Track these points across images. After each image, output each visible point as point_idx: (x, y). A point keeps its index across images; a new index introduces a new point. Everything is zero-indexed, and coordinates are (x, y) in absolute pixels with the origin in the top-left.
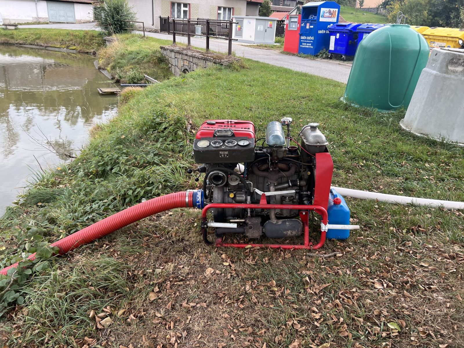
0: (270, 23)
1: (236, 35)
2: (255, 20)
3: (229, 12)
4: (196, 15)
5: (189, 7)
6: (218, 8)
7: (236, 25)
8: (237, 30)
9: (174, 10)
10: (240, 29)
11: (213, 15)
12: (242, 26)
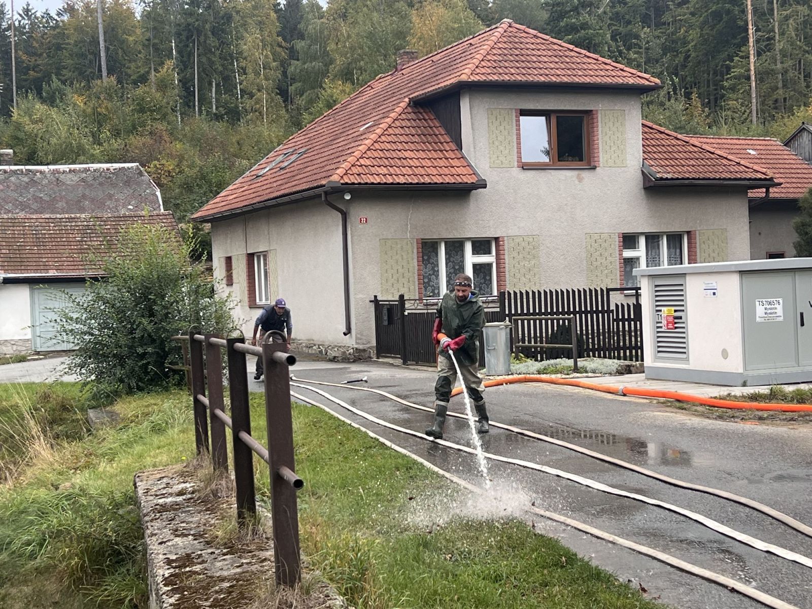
2: (736, 278)
3: (673, 250)
4: (527, 276)
5: (497, 250)
6: (624, 241)
7: (657, 306)
8: (661, 327)
9: (436, 269)
10: (676, 321)
11: (602, 268)
12: (683, 311)
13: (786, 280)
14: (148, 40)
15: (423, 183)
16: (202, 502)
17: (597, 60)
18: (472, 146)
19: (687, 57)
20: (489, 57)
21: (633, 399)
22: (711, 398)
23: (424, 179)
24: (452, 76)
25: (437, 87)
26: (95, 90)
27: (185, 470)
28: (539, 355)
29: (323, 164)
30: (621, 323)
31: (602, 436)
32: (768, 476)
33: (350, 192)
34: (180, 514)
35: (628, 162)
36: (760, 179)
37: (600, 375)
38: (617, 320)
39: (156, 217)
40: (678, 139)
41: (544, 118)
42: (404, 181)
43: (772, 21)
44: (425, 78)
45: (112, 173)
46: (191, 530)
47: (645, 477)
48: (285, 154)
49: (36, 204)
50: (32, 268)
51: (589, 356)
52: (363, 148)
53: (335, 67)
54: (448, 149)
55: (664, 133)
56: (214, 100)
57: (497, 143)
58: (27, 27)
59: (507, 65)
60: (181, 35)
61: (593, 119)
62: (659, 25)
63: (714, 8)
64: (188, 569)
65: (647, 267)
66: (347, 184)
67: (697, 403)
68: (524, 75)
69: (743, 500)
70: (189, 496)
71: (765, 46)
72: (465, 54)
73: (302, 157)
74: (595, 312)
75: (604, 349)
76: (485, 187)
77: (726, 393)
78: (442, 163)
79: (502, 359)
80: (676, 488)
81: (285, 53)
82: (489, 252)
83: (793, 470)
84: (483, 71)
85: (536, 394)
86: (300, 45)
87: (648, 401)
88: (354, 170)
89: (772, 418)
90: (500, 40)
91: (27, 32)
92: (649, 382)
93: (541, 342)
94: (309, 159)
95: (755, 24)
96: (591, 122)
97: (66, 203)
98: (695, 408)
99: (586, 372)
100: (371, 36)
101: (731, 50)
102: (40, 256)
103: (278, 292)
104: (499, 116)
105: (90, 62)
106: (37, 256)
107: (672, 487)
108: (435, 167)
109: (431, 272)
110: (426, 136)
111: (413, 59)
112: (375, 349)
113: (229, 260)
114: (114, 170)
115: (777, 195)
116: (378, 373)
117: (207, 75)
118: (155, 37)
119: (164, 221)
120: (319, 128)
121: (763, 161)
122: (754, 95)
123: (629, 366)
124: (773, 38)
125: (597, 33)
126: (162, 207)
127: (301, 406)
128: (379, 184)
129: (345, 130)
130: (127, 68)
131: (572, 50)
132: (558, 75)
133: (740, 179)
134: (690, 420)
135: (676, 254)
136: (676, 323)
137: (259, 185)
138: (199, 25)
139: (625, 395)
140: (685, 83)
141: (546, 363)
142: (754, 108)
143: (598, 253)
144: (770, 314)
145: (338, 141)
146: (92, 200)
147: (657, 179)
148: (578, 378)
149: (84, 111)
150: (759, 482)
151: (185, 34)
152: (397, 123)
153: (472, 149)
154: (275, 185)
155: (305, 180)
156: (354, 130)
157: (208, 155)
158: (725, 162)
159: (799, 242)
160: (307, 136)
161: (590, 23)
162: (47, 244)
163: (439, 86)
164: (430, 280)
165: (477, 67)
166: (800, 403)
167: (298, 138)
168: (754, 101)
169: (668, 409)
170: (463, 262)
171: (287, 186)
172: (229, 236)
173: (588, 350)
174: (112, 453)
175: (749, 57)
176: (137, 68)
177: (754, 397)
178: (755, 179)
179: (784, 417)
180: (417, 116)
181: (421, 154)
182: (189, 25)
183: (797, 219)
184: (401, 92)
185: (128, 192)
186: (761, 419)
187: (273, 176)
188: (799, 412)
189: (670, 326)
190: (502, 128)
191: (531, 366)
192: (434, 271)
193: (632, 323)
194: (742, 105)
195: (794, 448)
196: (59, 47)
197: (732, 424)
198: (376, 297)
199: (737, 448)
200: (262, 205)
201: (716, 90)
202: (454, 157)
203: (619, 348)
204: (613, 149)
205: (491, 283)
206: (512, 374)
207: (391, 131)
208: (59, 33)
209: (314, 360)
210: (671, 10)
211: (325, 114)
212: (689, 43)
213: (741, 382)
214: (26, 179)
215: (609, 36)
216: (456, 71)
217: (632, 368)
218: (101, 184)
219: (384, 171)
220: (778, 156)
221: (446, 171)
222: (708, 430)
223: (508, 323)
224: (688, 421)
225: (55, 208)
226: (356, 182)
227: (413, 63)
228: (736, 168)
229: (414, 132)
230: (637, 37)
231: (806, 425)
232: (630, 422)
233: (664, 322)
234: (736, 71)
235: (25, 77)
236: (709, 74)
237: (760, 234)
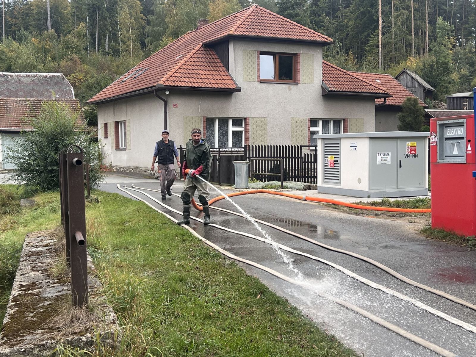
0: (409, 144)
1: (326, 178)
2: (367, 141)
3: (336, 128)
4: (260, 139)
5: (245, 125)
6: (311, 122)
7: (325, 155)
8: (327, 166)
9: (213, 133)
10: (335, 163)
11: (299, 136)
12: (339, 157)
13: (393, 143)
14: (74, 13)
15: (208, 88)
16: (55, 251)
17: (301, 27)
18: (234, 69)
19: (347, 34)
20: (245, 23)
21: (310, 203)
22: (351, 203)
23: (208, 85)
24: (225, 32)
25: (217, 37)
26: (43, 36)
27: (54, 232)
28: (264, 179)
29: (156, 75)
30: (307, 164)
31: (292, 221)
32: (380, 245)
33: (169, 90)
34: (40, 258)
35: (315, 81)
36: (382, 93)
37: (294, 190)
38: (305, 162)
39: (70, 102)
40: (341, 71)
41: (272, 56)
42: (197, 86)
43: (391, 17)
44: (211, 33)
45: (49, 78)
46: (42, 267)
47: (312, 244)
48: (137, 70)
49: (8, 93)
50: (3, 125)
51: (289, 180)
52: (177, 67)
53: (169, 30)
54: (222, 70)
55: (334, 67)
56: (107, 45)
57: (247, 68)
58: (12, 3)
59: (254, 27)
60: (90, 10)
61: (297, 58)
62: (334, 17)
63: (362, 10)
64: (30, 292)
65: (322, 134)
66: (167, 86)
67: (343, 205)
68: (262, 33)
69: (365, 259)
70: (50, 247)
71: (387, 29)
72: (233, 21)
73: (146, 72)
74: (294, 158)
75: (298, 177)
76: (240, 91)
77: (359, 201)
78: (218, 77)
79: (244, 180)
80: (329, 251)
81: (145, 22)
82: (241, 125)
83: (393, 243)
84: (241, 30)
85: (260, 199)
86: (151, 18)
87: (318, 204)
88: (171, 79)
89: (383, 215)
90: (251, 14)
91: (12, 6)
92: (319, 194)
93: (265, 172)
94: (149, 73)
95: (382, 19)
96: (296, 59)
97: (24, 93)
98: (342, 208)
99: (287, 188)
100: (188, 14)
101: (369, 32)
102: (8, 119)
103: (130, 142)
104: (249, 54)
105: (44, 23)
106: (6, 119)
107: (327, 250)
108: (214, 79)
109: (211, 135)
110: (211, 63)
111: (206, 24)
112: (179, 173)
113: (106, 125)
114: (49, 76)
115: (389, 103)
116: (179, 185)
117: (103, 31)
118: (78, 12)
119: (74, 104)
120: (156, 58)
121: (384, 86)
122: (380, 55)
123: (310, 186)
124: (391, 26)
125: (303, 19)
126: (74, 97)
127: (133, 201)
128: (184, 86)
129: (168, 58)
130: (63, 27)
131: (288, 22)
132: (280, 34)
133: (372, 93)
134: (339, 214)
135: (337, 130)
136: (335, 164)
137: (123, 85)
138: (99, 5)
139: (306, 200)
140: (346, 47)
141: (267, 183)
142: (380, 61)
143: (297, 128)
144: (384, 160)
145: (165, 64)
146: (37, 92)
147: (329, 91)
148: (283, 191)
149: (37, 46)
150: (375, 248)
151: (92, 10)
152: (195, 56)
153: (234, 71)
154: (130, 86)
155: (146, 83)
156: (173, 59)
157: (101, 72)
158: (364, 84)
159: (400, 125)
160: (149, 62)
161: (299, 13)
162: (12, 113)
163: (218, 37)
164: (210, 139)
165: (238, 28)
166: (397, 207)
167: (145, 63)
168: (380, 57)
169: (328, 208)
170: (227, 130)
171: (136, 86)
172: (106, 112)
173: (289, 177)
174: (27, 222)
175: (379, 36)
176: (68, 27)
177: (374, 204)
178: (379, 93)
179: (389, 214)
180: (206, 52)
181: (208, 72)
182: (94, 5)
183: (400, 114)
184: (199, 40)
185: (56, 88)
186: (377, 215)
187: (130, 81)
188: (397, 212)
189: (332, 165)
190: (250, 60)
191: (259, 184)
192: (212, 134)
193: (313, 164)
194: (374, 59)
195: (394, 231)
196: (27, 15)
197: (361, 217)
198: (181, 146)
199: (363, 230)
200: (123, 96)
201: (361, 51)
202: (224, 74)
203: (305, 177)
204: (308, 74)
205: (242, 142)
206: (249, 188)
207: (192, 59)
208: (28, 7)
209: (147, 178)
210: (341, 10)
211: (159, 51)
212: (349, 27)
213: (368, 195)
214: (3, 79)
215: (309, 20)
216: (227, 29)
217: (311, 187)
218: (42, 83)
219: (187, 80)
220: (391, 84)
221: (220, 82)
222: (349, 220)
223: (248, 161)
224: (338, 215)
225: (17, 95)
226: (172, 85)
227: (206, 26)
228: (370, 87)
229: (204, 60)
230: (323, 22)
231: (400, 219)
232: (307, 215)
233: (329, 163)
234: (372, 42)
235: (10, 29)
236: (358, 43)
237: (380, 122)
